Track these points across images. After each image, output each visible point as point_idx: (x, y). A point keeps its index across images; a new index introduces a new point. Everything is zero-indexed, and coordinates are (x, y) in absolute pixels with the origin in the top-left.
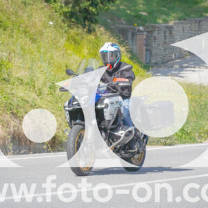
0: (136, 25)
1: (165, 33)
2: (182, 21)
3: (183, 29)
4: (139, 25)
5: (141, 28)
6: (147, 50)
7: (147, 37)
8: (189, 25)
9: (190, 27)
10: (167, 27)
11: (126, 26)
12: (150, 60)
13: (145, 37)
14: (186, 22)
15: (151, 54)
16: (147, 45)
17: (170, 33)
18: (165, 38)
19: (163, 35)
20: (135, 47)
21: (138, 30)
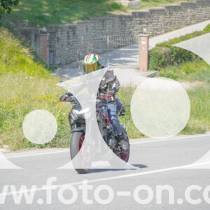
0: (39, 26)
1: (68, 33)
2: (86, 21)
3: (87, 29)
4: (41, 26)
5: (44, 29)
6: (51, 51)
7: (50, 38)
8: (93, 24)
9: (94, 27)
10: (70, 27)
11: (29, 28)
12: (54, 62)
13: (48, 38)
14: (89, 21)
15: (54, 55)
16: (50, 46)
17: (74, 33)
18: (69, 39)
19: (66, 35)
20: (38, 49)
21: (41, 32)
